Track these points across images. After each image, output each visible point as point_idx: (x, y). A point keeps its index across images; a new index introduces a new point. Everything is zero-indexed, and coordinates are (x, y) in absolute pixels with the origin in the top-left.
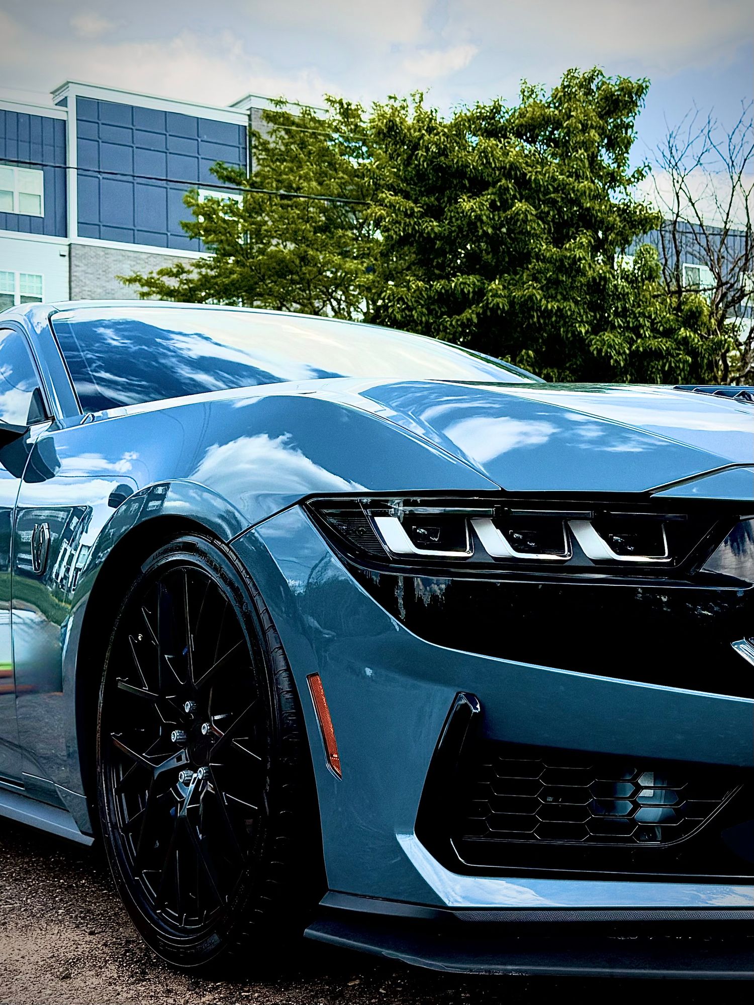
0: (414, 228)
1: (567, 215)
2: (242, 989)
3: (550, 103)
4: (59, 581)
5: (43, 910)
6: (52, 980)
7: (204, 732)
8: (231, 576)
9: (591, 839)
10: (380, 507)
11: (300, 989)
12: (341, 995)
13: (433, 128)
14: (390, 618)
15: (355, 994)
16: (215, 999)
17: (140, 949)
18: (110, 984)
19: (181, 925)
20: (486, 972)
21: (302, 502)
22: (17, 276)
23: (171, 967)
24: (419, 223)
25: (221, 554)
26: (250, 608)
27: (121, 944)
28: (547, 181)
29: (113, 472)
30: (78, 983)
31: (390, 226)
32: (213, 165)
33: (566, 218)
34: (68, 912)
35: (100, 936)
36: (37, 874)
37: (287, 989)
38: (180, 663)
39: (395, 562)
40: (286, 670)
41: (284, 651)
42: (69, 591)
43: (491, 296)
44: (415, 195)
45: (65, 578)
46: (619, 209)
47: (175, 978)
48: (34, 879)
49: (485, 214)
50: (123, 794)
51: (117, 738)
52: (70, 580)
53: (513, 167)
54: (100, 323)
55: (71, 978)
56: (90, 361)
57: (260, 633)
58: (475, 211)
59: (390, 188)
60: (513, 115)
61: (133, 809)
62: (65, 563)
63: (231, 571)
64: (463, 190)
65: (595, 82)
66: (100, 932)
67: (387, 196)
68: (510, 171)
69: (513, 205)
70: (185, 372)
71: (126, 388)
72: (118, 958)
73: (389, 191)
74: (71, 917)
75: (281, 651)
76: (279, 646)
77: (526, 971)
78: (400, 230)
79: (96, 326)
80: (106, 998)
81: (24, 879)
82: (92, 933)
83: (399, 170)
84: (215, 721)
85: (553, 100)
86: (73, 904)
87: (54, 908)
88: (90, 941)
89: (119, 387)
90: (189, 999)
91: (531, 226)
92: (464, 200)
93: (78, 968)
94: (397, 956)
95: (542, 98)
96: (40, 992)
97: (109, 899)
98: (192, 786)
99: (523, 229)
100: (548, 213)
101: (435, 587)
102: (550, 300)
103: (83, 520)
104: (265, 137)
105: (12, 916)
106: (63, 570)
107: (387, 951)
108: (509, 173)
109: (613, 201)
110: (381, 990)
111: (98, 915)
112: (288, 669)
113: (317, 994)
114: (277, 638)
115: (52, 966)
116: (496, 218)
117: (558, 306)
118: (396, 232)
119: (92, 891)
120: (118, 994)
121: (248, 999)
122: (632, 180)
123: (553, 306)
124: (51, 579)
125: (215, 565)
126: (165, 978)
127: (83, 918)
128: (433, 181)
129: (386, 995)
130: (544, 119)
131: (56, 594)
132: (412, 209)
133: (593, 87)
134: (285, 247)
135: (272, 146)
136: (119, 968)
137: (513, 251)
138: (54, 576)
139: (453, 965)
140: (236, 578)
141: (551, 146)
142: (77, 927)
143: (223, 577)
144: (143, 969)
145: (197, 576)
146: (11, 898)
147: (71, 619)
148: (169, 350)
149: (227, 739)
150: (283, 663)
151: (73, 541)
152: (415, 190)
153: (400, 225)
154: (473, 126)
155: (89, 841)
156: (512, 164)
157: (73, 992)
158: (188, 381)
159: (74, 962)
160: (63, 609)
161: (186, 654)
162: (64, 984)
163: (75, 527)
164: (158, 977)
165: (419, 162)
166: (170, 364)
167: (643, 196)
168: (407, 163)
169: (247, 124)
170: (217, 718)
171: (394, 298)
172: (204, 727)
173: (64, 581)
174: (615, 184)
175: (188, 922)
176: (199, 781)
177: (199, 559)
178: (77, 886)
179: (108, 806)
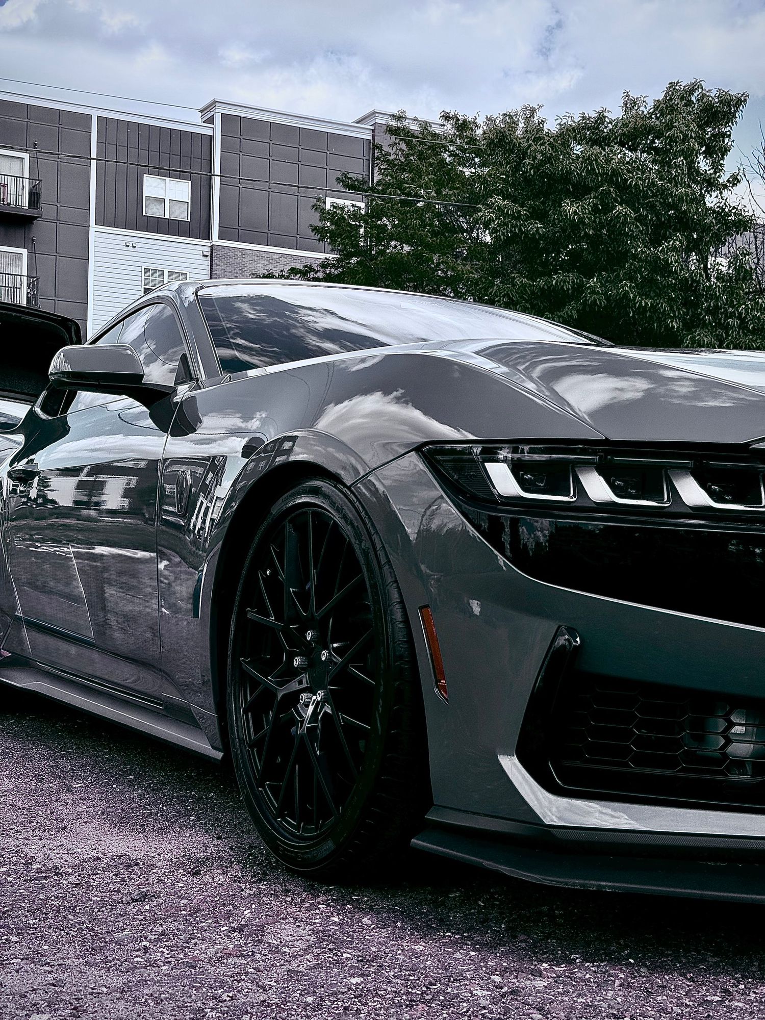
0: (520, 230)
1: (664, 218)
2: (352, 893)
3: (652, 114)
4: (196, 532)
5: (176, 816)
6: (184, 875)
7: (323, 658)
8: (351, 516)
9: (683, 770)
10: (490, 454)
11: (405, 896)
12: (443, 904)
13: (540, 138)
14: (497, 556)
15: (455, 905)
16: (328, 900)
17: (262, 854)
18: (235, 882)
19: (299, 832)
20: (581, 887)
21: (418, 449)
22: (166, 274)
23: (289, 870)
24: (525, 225)
25: (342, 496)
26: (369, 544)
27: (245, 849)
28: (646, 187)
29: (245, 429)
30: (207, 879)
31: (498, 228)
32: (339, 175)
33: (663, 219)
34: (198, 819)
35: (226, 841)
36: (172, 786)
37: (393, 896)
38: (303, 597)
39: (503, 504)
40: (399, 602)
41: (398, 585)
42: (205, 541)
43: (589, 293)
44: (522, 199)
45: (202, 528)
46: (714, 212)
47: (293, 880)
48: (169, 790)
49: (587, 217)
50: (250, 714)
51: (246, 662)
52: (207, 531)
53: (615, 173)
54: (237, 299)
55: (201, 874)
56: (230, 329)
57: (377, 568)
58: (578, 214)
59: (500, 192)
60: (616, 126)
61: (258, 726)
62: (201, 514)
63: (351, 512)
64: (568, 194)
65: (696, 94)
66: (226, 837)
67: (497, 200)
68: (613, 177)
69: (614, 207)
70: (313, 341)
71: (259, 353)
72: (242, 860)
73: (498, 196)
74: (201, 824)
75: (395, 585)
76: (393, 580)
77: (619, 888)
78: (507, 232)
79: (235, 301)
80: (231, 893)
81: (161, 789)
82: (219, 838)
83: (508, 176)
84: (334, 649)
85: (654, 111)
86: (203, 813)
87: (187, 815)
88: (218, 845)
89: (254, 353)
90: (305, 898)
91: (630, 228)
92: (568, 204)
93: (207, 867)
94: (498, 867)
95: (644, 110)
96: (174, 885)
97: (234, 810)
98: (311, 708)
99: (621, 230)
100: (647, 215)
101: (539, 534)
102: (644, 297)
103: (217, 474)
104: (386, 149)
105: (150, 820)
106: (200, 521)
107: (487, 862)
108: (611, 178)
109: (709, 205)
110: (480, 903)
111: (225, 823)
112: (402, 602)
113: (420, 902)
114: (392, 573)
115: (185, 863)
116: (597, 221)
117: (651, 303)
118: (503, 234)
119: (220, 803)
120: (242, 890)
121: (358, 902)
122: (728, 184)
123: (646, 304)
124: (189, 530)
125: (338, 506)
126: (283, 879)
127: (212, 825)
128: (539, 186)
129: (484, 907)
130: (645, 129)
131: (194, 543)
132: (519, 212)
133: (693, 99)
134: (402, 248)
135: (392, 157)
136: (243, 868)
137: (612, 250)
138: (191, 527)
139: (548, 878)
140: (356, 519)
141: (652, 154)
142: (207, 832)
143: (345, 517)
144: (264, 871)
145: (320, 517)
146: (149, 805)
147: (206, 565)
148: (298, 321)
149: (344, 666)
150: (396, 596)
151: (209, 494)
152: (523, 195)
153: (508, 226)
154: (578, 136)
155: (219, 755)
156: (613, 170)
157: (202, 886)
158: (314, 348)
159: (204, 862)
160: (198, 556)
161: (309, 588)
162: (194, 879)
163: (210, 481)
164: (277, 878)
165: (527, 169)
166: (299, 334)
167: (738, 199)
168: (516, 169)
169: (370, 138)
170: (335, 645)
171: (500, 293)
172: (324, 654)
173: (201, 532)
174: (712, 189)
175: (305, 830)
176: (318, 703)
177: (323, 501)
178: (206, 798)
179: (237, 723)
